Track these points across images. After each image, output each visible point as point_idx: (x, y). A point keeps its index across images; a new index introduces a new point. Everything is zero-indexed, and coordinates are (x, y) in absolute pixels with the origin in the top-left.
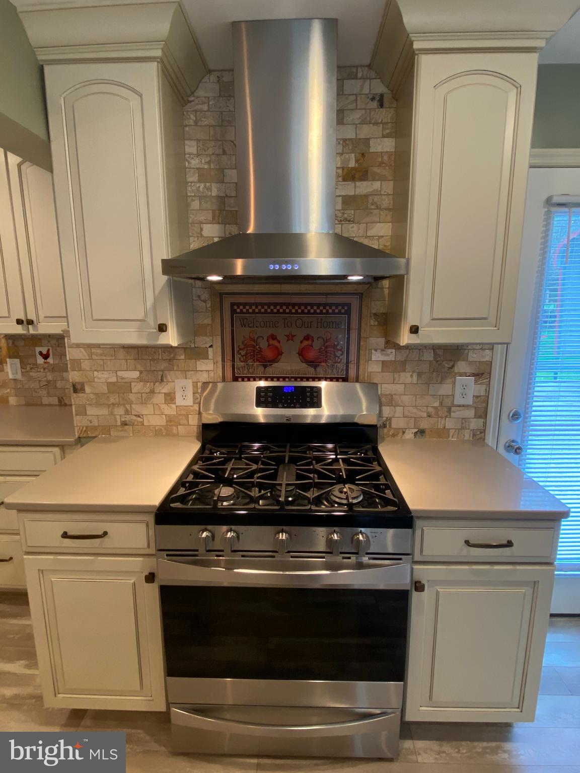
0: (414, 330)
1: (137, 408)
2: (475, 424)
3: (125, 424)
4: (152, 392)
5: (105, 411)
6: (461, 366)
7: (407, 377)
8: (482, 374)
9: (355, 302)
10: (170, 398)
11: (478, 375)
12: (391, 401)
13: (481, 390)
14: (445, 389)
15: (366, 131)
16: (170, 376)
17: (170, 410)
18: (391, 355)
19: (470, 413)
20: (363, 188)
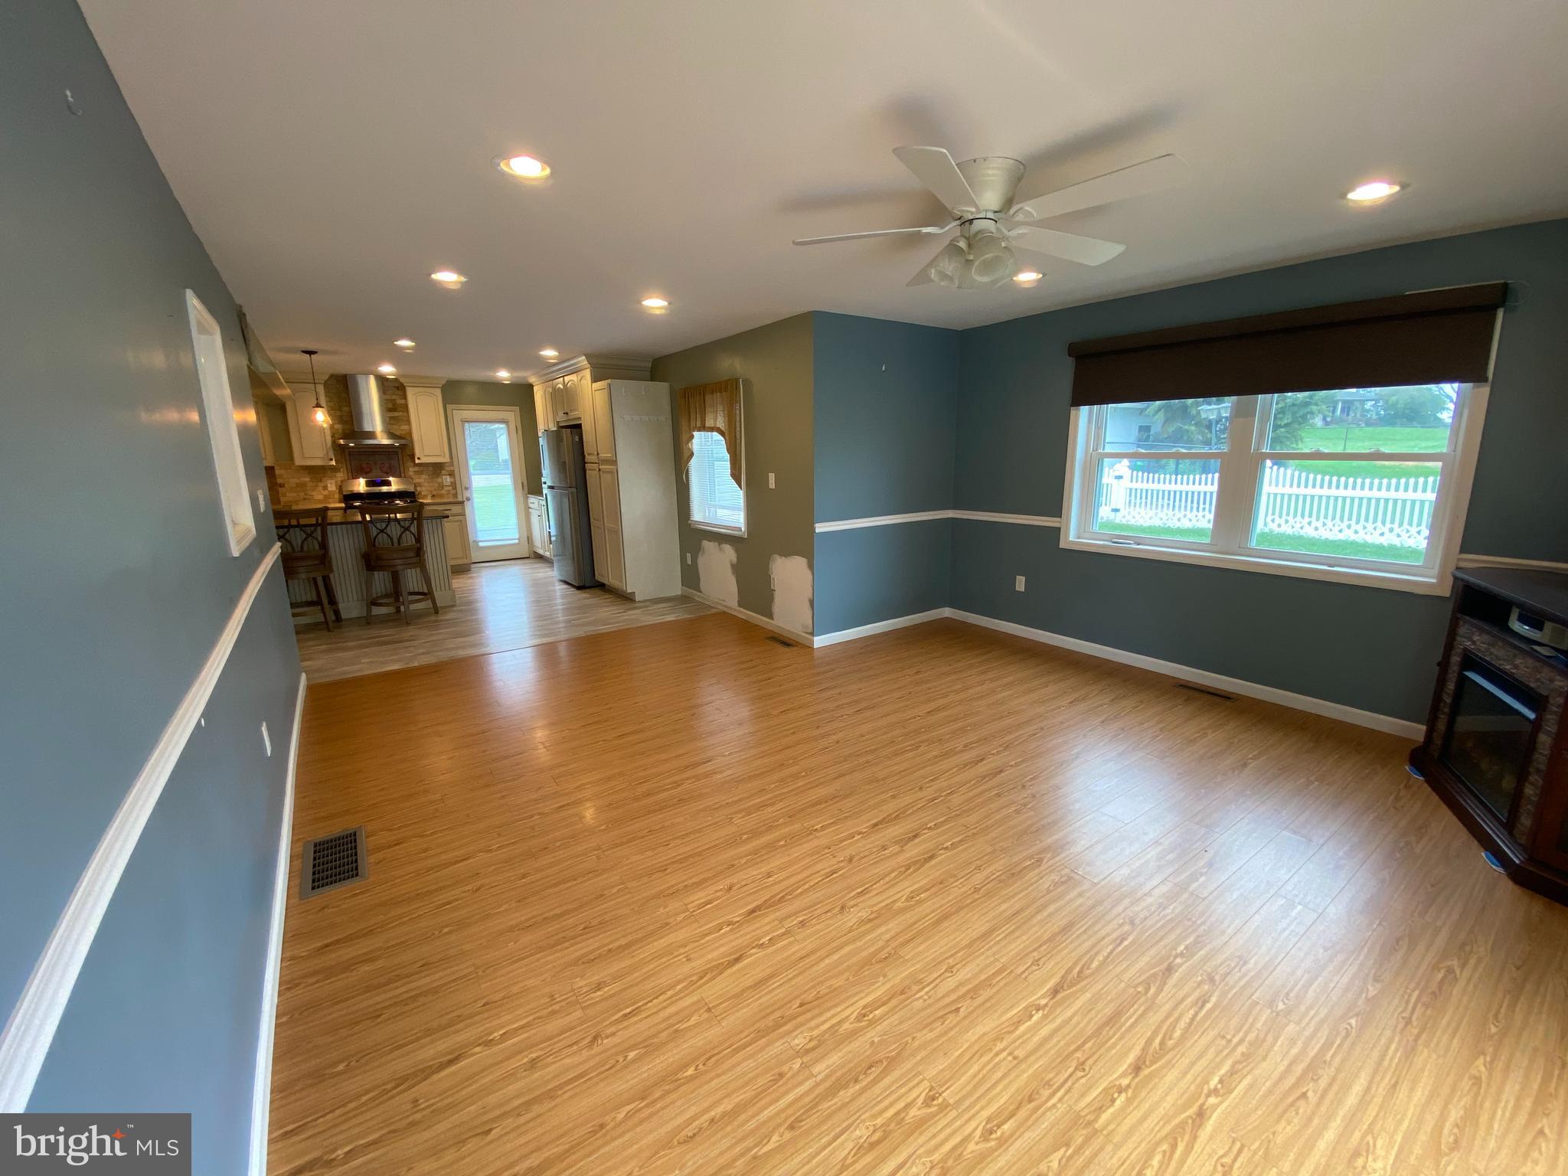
0: (419, 459)
1: (310, 493)
2: (453, 492)
3: (305, 499)
4: (317, 486)
5: (295, 494)
6: (443, 472)
7: (424, 476)
8: (451, 474)
9: (400, 452)
10: (325, 488)
11: (450, 475)
12: (420, 485)
13: (452, 480)
14: (439, 480)
15: (394, 397)
16: (324, 479)
17: (326, 493)
18: (416, 469)
19: (451, 488)
20: (396, 414)
